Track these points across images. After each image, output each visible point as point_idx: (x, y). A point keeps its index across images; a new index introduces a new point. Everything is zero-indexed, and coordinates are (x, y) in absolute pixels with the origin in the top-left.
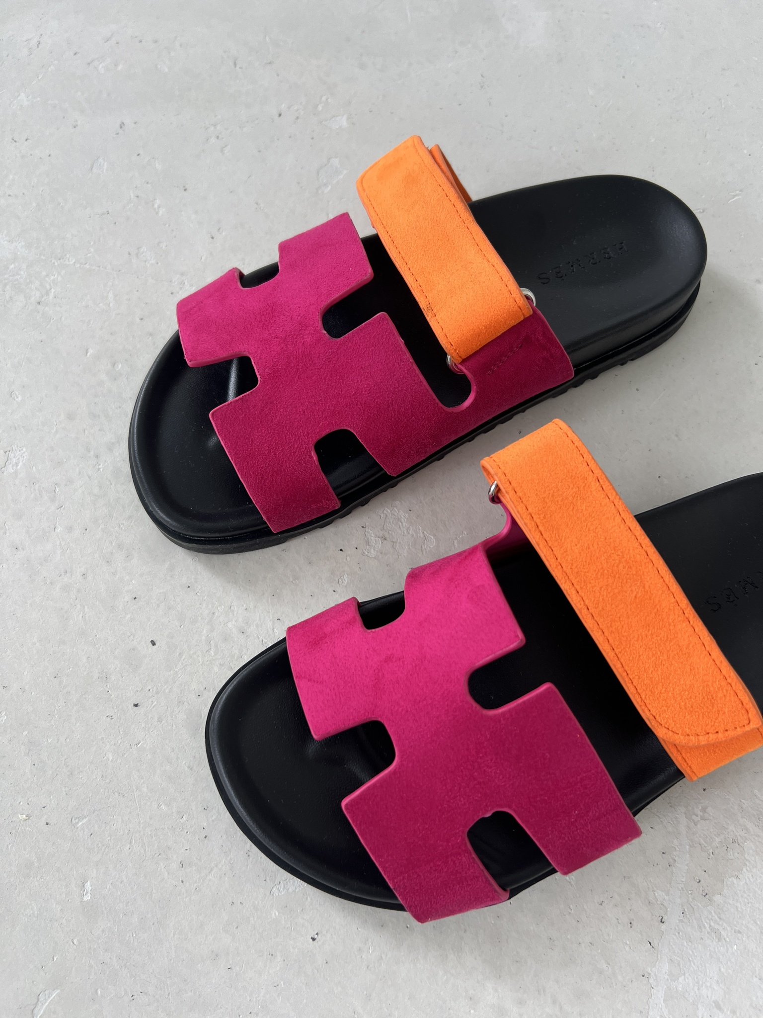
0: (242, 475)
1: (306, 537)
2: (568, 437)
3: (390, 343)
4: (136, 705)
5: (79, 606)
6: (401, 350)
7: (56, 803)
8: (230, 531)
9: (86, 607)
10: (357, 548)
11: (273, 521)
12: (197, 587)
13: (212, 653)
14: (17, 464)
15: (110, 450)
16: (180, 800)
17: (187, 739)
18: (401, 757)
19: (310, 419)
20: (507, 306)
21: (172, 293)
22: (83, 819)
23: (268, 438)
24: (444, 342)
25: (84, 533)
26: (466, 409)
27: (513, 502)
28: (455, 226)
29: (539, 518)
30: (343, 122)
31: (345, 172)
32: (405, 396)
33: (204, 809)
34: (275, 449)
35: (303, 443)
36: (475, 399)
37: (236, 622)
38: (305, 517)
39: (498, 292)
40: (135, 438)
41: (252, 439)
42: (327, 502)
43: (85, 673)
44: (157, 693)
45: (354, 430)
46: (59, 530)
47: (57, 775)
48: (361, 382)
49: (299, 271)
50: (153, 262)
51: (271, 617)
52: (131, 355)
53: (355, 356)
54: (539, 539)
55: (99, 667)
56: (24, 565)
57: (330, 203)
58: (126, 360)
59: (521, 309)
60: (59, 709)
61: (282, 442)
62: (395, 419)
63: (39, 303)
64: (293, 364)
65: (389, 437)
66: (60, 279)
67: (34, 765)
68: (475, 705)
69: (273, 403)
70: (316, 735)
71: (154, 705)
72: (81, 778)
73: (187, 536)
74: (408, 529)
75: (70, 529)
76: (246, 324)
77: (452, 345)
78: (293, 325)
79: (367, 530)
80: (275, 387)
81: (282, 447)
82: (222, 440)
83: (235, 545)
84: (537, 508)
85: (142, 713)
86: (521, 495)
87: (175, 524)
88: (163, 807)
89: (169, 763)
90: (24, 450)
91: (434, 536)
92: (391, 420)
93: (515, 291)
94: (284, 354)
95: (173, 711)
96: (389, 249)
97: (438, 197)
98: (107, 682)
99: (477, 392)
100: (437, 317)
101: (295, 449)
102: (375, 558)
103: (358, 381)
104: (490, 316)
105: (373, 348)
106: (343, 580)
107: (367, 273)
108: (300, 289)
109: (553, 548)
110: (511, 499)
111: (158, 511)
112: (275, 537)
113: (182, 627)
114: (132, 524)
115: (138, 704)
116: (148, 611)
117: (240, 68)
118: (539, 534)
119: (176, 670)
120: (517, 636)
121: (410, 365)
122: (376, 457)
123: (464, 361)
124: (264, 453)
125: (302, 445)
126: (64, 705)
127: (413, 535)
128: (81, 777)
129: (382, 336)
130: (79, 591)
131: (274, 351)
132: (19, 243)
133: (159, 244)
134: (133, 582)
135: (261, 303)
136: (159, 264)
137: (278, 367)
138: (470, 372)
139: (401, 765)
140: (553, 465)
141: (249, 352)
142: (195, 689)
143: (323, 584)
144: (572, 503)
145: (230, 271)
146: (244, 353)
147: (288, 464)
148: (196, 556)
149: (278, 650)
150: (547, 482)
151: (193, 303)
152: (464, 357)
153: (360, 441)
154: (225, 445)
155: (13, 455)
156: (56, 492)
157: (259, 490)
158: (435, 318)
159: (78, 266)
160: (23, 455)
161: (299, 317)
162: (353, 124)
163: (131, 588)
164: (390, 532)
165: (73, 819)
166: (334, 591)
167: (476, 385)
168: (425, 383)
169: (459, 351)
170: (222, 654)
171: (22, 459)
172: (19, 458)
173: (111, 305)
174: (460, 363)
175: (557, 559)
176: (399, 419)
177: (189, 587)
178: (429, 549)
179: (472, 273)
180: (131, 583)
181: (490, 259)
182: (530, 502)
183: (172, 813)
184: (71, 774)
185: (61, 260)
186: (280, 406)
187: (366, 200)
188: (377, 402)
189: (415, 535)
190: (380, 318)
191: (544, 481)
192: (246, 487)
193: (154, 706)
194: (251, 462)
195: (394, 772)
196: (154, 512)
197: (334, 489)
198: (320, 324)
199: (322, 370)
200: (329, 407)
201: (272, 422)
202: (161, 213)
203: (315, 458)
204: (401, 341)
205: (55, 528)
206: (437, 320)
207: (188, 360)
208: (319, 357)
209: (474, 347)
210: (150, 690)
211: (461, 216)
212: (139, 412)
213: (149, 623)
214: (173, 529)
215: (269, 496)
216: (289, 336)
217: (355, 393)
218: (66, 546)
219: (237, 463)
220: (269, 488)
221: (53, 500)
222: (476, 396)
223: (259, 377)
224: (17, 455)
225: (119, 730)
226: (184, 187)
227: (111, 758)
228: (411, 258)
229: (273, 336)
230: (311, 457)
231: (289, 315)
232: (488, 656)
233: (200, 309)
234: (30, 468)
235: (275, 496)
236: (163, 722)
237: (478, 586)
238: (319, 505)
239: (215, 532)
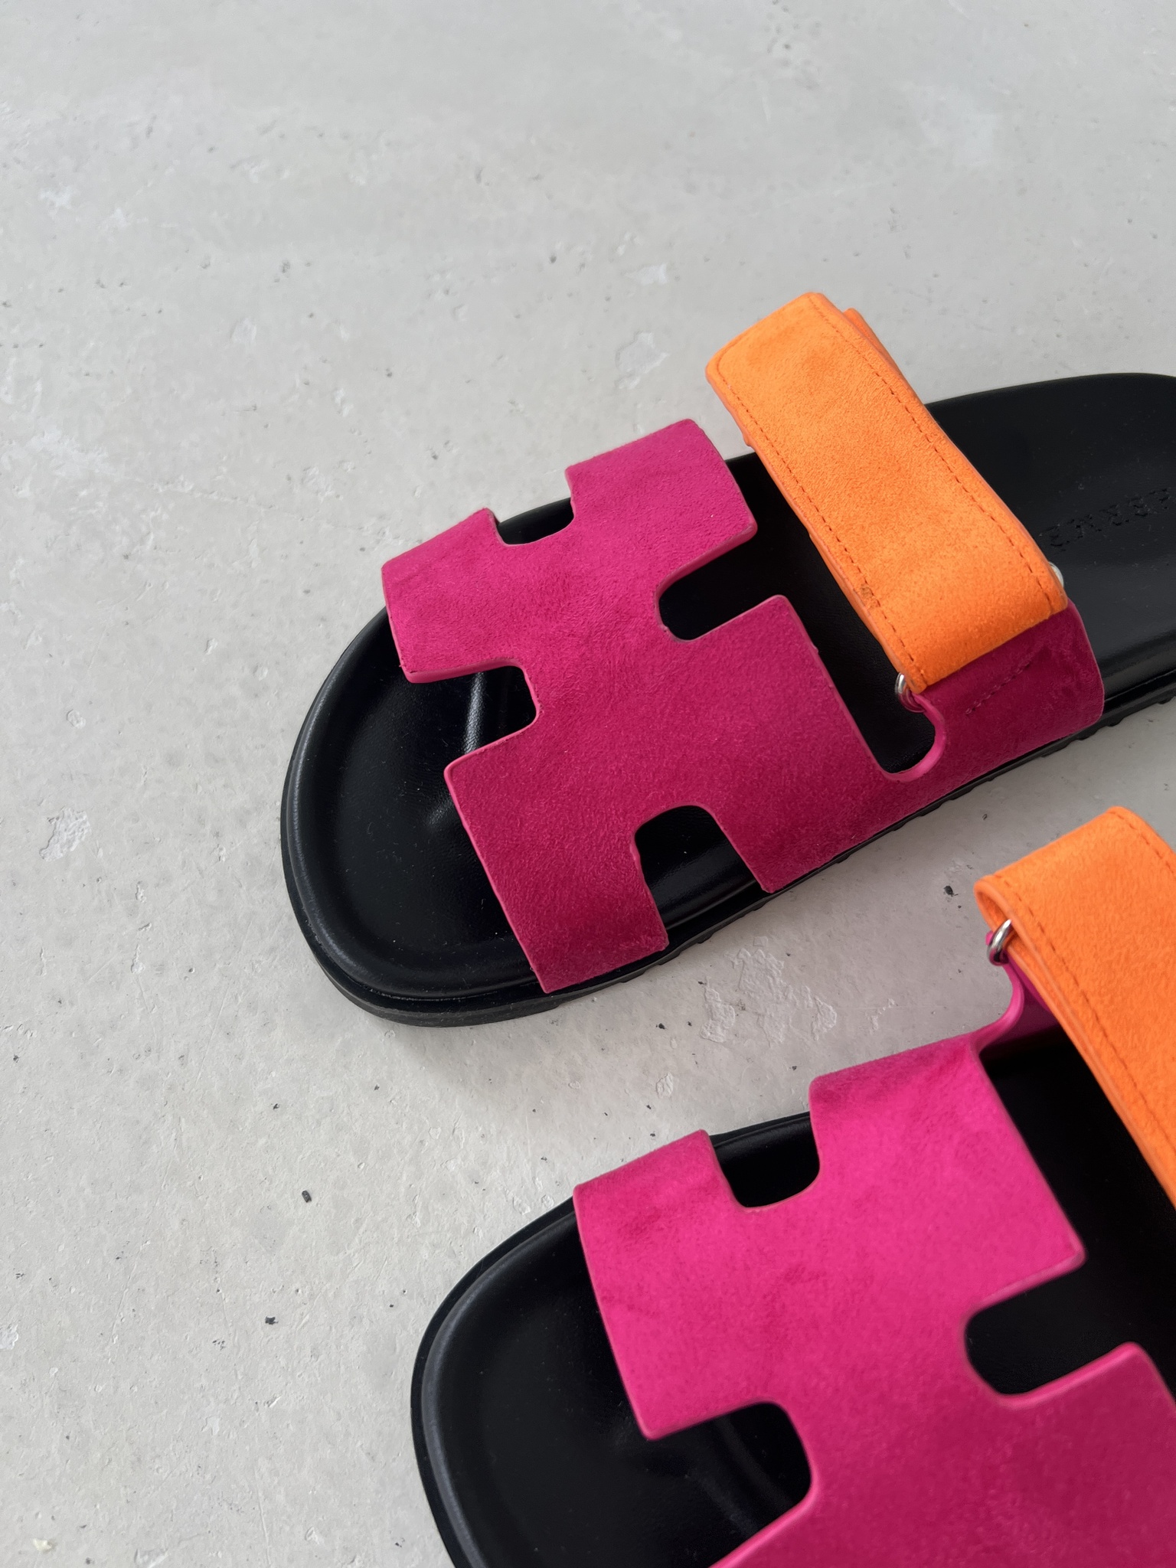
0: (498, 885)
1: (595, 999)
2: (1148, 843)
3: (792, 652)
4: (270, 1321)
5: (169, 1118)
6: (813, 665)
7: (107, 1520)
8: (466, 989)
9: (183, 1120)
10: (690, 1024)
11: (549, 973)
12: (392, 1089)
13: (417, 1219)
14: (70, 843)
15: (242, 823)
16: (349, 1523)
17: (366, 1395)
18: (826, 1486)
19: (630, 785)
20: (1023, 594)
21: (362, 549)
22: (158, 1555)
23: (551, 817)
24: (898, 654)
25: (186, 977)
26: (922, 777)
27: (1049, 968)
28: (910, 446)
29: (1102, 1002)
30: (661, 274)
31: (664, 355)
32: (813, 749)
33: (397, 1544)
34: (563, 839)
35: (615, 829)
36: (941, 760)
37: (463, 1160)
38: (604, 964)
39: (1005, 566)
40: (296, 806)
41: (521, 819)
42: (649, 938)
43: (175, 1253)
44: (312, 1297)
45: (712, 808)
46: (140, 969)
47: (110, 1461)
48: (731, 720)
49: (612, 517)
50: (330, 493)
51: (530, 1154)
52: (285, 654)
53: (721, 672)
54: (1101, 1043)
55: (203, 1240)
56: (71, 1033)
57: (639, 406)
58: (277, 663)
59: (1048, 599)
60: (122, 1324)
61: (577, 826)
62: (792, 790)
63: (126, 557)
64: (602, 684)
65: (777, 824)
66: (165, 517)
67: (68, 1437)
68: (982, 1386)
69: (562, 752)
70: (648, 1427)
71: (304, 1321)
72: (157, 1470)
73: (381, 992)
74: (785, 990)
75: (161, 968)
76: (514, 608)
77: (912, 660)
78: (604, 613)
79: (708, 988)
80: (567, 724)
81: (575, 834)
82: (466, 819)
83: (469, 1013)
84: (1097, 983)
85: (282, 1337)
86: (1064, 955)
87: (363, 971)
88: (316, 1537)
89: (329, 1443)
90: (85, 817)
91: (835, 1005)
92: (784, 792)
93: (1039, 565)
94: (586, 665)
95: (341, 1336)
96: (783, 484)
97: (876, 394)
98: (217, 1272)
99: (947, 746)
100: (883, 608)
101: (599, 839)
102: (724, 1044)
103: (725, 719)
104: (989, 608)
105: (758, 660)
106: (665, 1086)
107: (747, 524)
108: (615, 548)
109: (1127, 1064)
110: (1045, 964)
111: (334, 945)
112: (546, 999)
113: (362, 1167)
114: (275, 963)
115: (274, 1318)
116: (299, 1133)
117: (488, 184)
118: (1101, 1034)
119: (348, 1252)
120: (1069, 1247)
121: (829, 693)
122: (747, 859)
123: (930, 690)
124: (543, 845)
125: (613, 832)
126: (132, 1316)
127: (796, 1003)
128: (157, 1467)
129: (778, 638)
130: (171, 1088)
131: (567, 658)
132: (99, 454)
133: (342, 462)
134: (274, 1074)
135: (542, 571)
136: (341, 498)
137: (574, 687)
138: (939, 710)
139: (824, 1504)
140: (1125, 898)
141: (520, 660)
142: (384, 1292)
143: (627, 1091)
144: (1164, 973)
145: (478, 513)
146: (512, 661)
147: (584, 867)
148: (393, 1028)
149: (555, 1231)
150: (1116, 932)
151: (414, 568)
152: (931, 683)
153: (722, 828)
154: (471, 828)
155: (63, 826)
156: (139, 897)
157: (530, 914)
158: (879, 609)
159: (198, 495)
160: (83, 827)
161: (616, 600)
162: (677, 278)
163: (269, 1086)
164: (752, 995)
165: (139, 1556)
166: (648, 1107)
167: (947, 734)
168: (854, 726)
169: (925, 671)
170: (436, 1224)
171: (80, 834)
172: (74, 832)
173: (254, 565)
174: (922, 694)
175: (1135, 1085)
176: (799, 791)
177: (377, 1088)
178: (825, 1030)
179: (950, 530)
180: (269, 1077)
181: (984, 506)
182: (1084, 970)
183: (333, 1550)
184: (139, 1460)
185: (170, 485)
186: (576, 760)
187: (730, 397)
188: (760, 759)
189: (798, 1002)
190: (776, 605)
191: (1110, 929)
192: (504, 908)
193: (306, 1323)
194: (518, 862)
195: (811, 1519)
196: (323, 947)
197: (662, 911)
198: (656, 613)
199: (658, 696)
200: (667, 764)
201: (559, 788)
202: (346, 412)
203: (636, 857)
204: (813, 650)
205: (132, 966)
206: (883, 613)
207: (408, 669)
208: (652, 673)
209: (954, 664)
210: (297, 1291)
211: (922, 428)
212: (305, 759)
213: (301, 1157)
214: (359, 980)
215: (547, 925)
216: (596, 632)
217: (719, 740)
218: (152, 1001)
219: (492, 863)
220: (547, 912)
221: (132, 912)
222: (944, 754)
223: (537, 706)
224: (71, 826)
225: (236, 1371)
226: (387, 370)
227: (216, 1431)
228: (826, 500)
229: (566, 631)
230: (628, 856)
231: (597, 595)
232: (1009, 1284)
233: (427, 579)
234: (93, 851)
235: (557, 926)
236: (321, 1358)
237: (978, 1133)
238: (633, 944)
239: (437, 989)
